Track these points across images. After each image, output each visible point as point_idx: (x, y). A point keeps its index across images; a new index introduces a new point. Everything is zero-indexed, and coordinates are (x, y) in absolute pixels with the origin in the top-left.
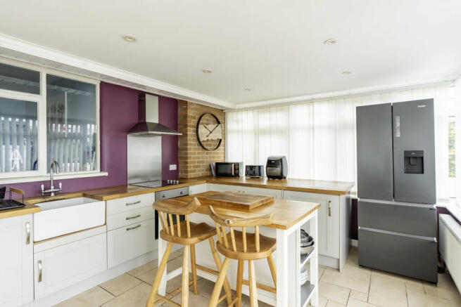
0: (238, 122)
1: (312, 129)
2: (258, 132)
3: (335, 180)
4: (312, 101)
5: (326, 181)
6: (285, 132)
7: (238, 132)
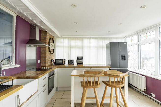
0: (61, 42)
1: (90, 47)
2: (70, 47)
3: (97, 64)
4: (90, 38)
5: (94, 64)
6: (81, 48)
7: (61, 46)
